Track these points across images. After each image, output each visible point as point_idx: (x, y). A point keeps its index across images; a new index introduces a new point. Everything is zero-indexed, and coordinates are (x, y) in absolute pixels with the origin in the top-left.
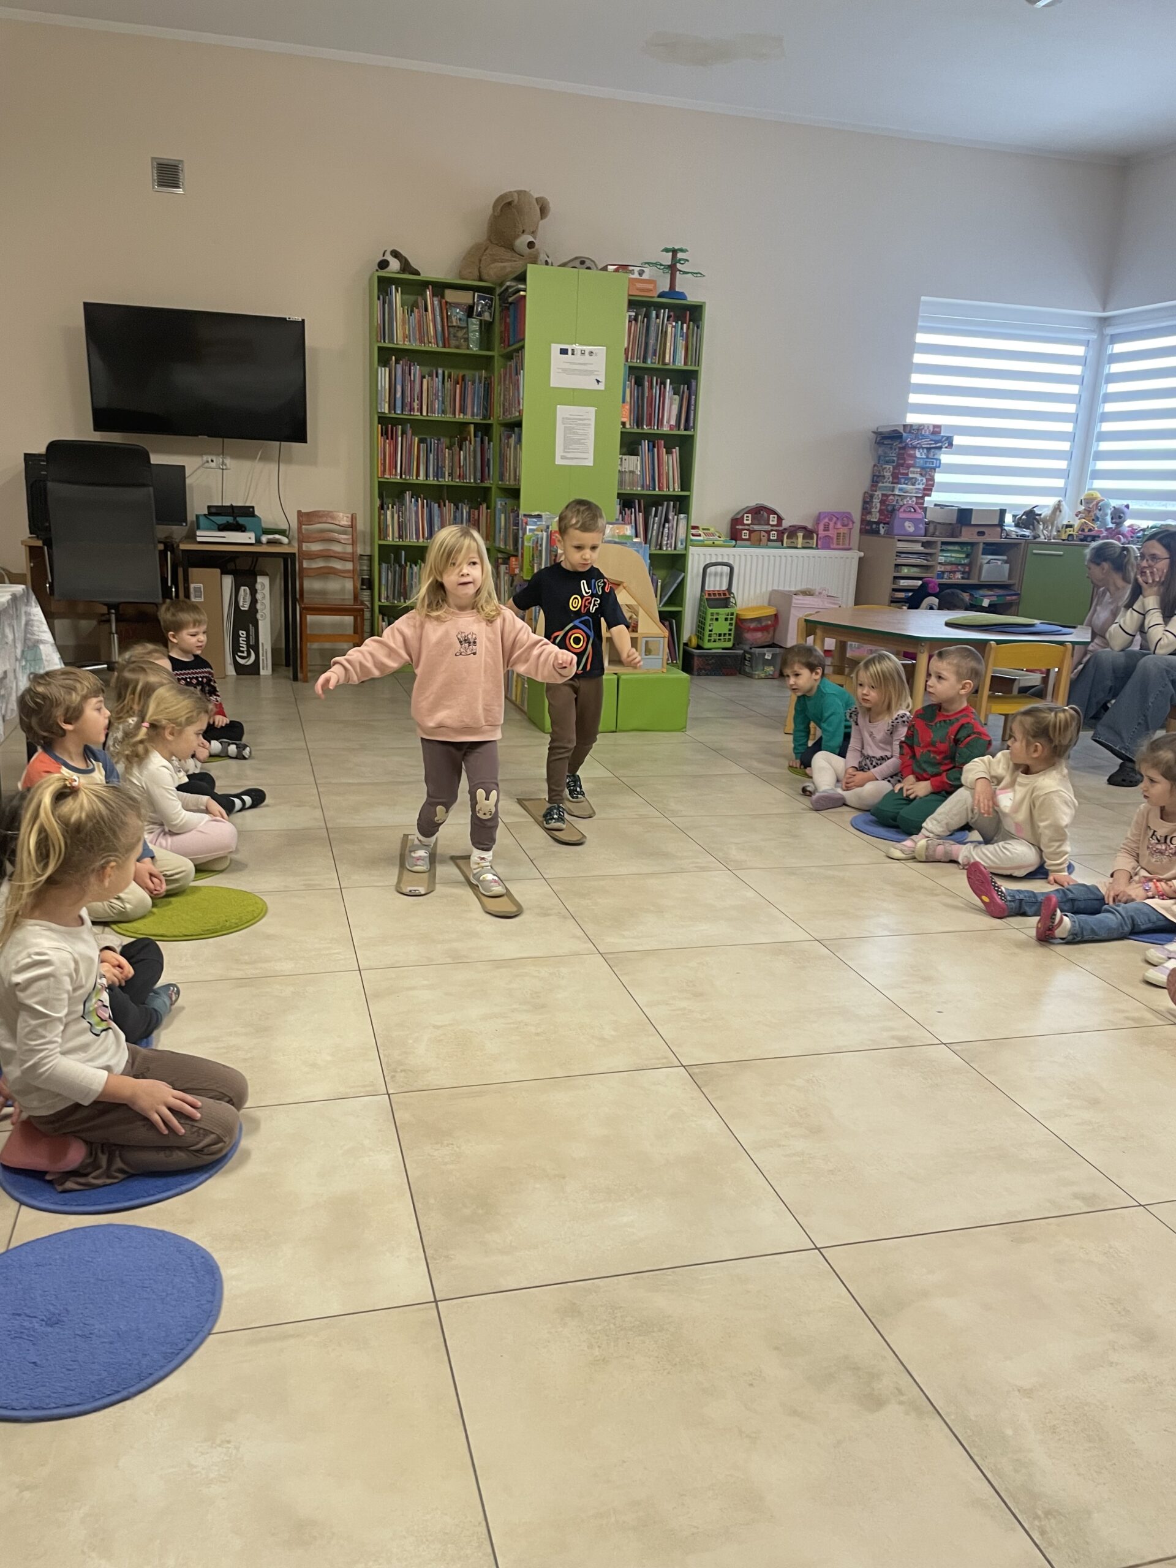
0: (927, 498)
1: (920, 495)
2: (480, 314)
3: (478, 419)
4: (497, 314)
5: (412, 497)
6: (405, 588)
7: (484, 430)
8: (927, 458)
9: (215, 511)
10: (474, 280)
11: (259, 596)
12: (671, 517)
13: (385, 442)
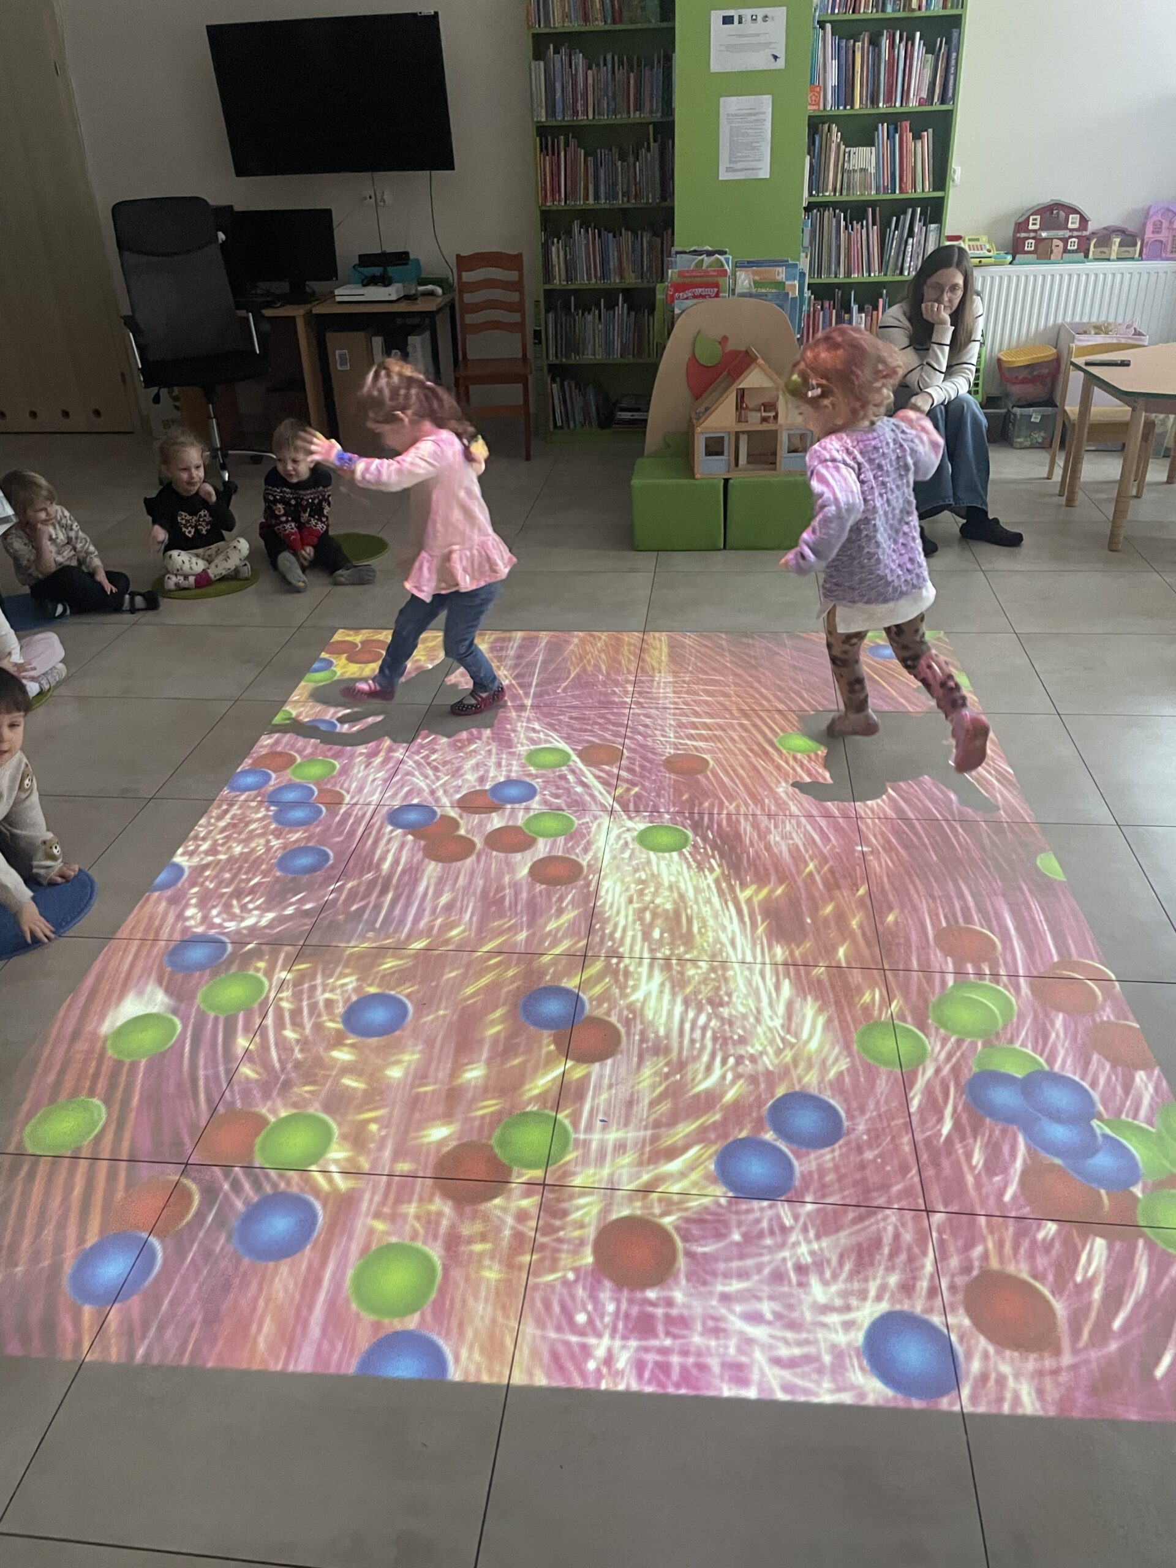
3: (658, 117)
5: (581, 227)
6: (576, 338)
7: (665, 131)
9: (366, 260)
12: (916, 230)
13: (544, 159)
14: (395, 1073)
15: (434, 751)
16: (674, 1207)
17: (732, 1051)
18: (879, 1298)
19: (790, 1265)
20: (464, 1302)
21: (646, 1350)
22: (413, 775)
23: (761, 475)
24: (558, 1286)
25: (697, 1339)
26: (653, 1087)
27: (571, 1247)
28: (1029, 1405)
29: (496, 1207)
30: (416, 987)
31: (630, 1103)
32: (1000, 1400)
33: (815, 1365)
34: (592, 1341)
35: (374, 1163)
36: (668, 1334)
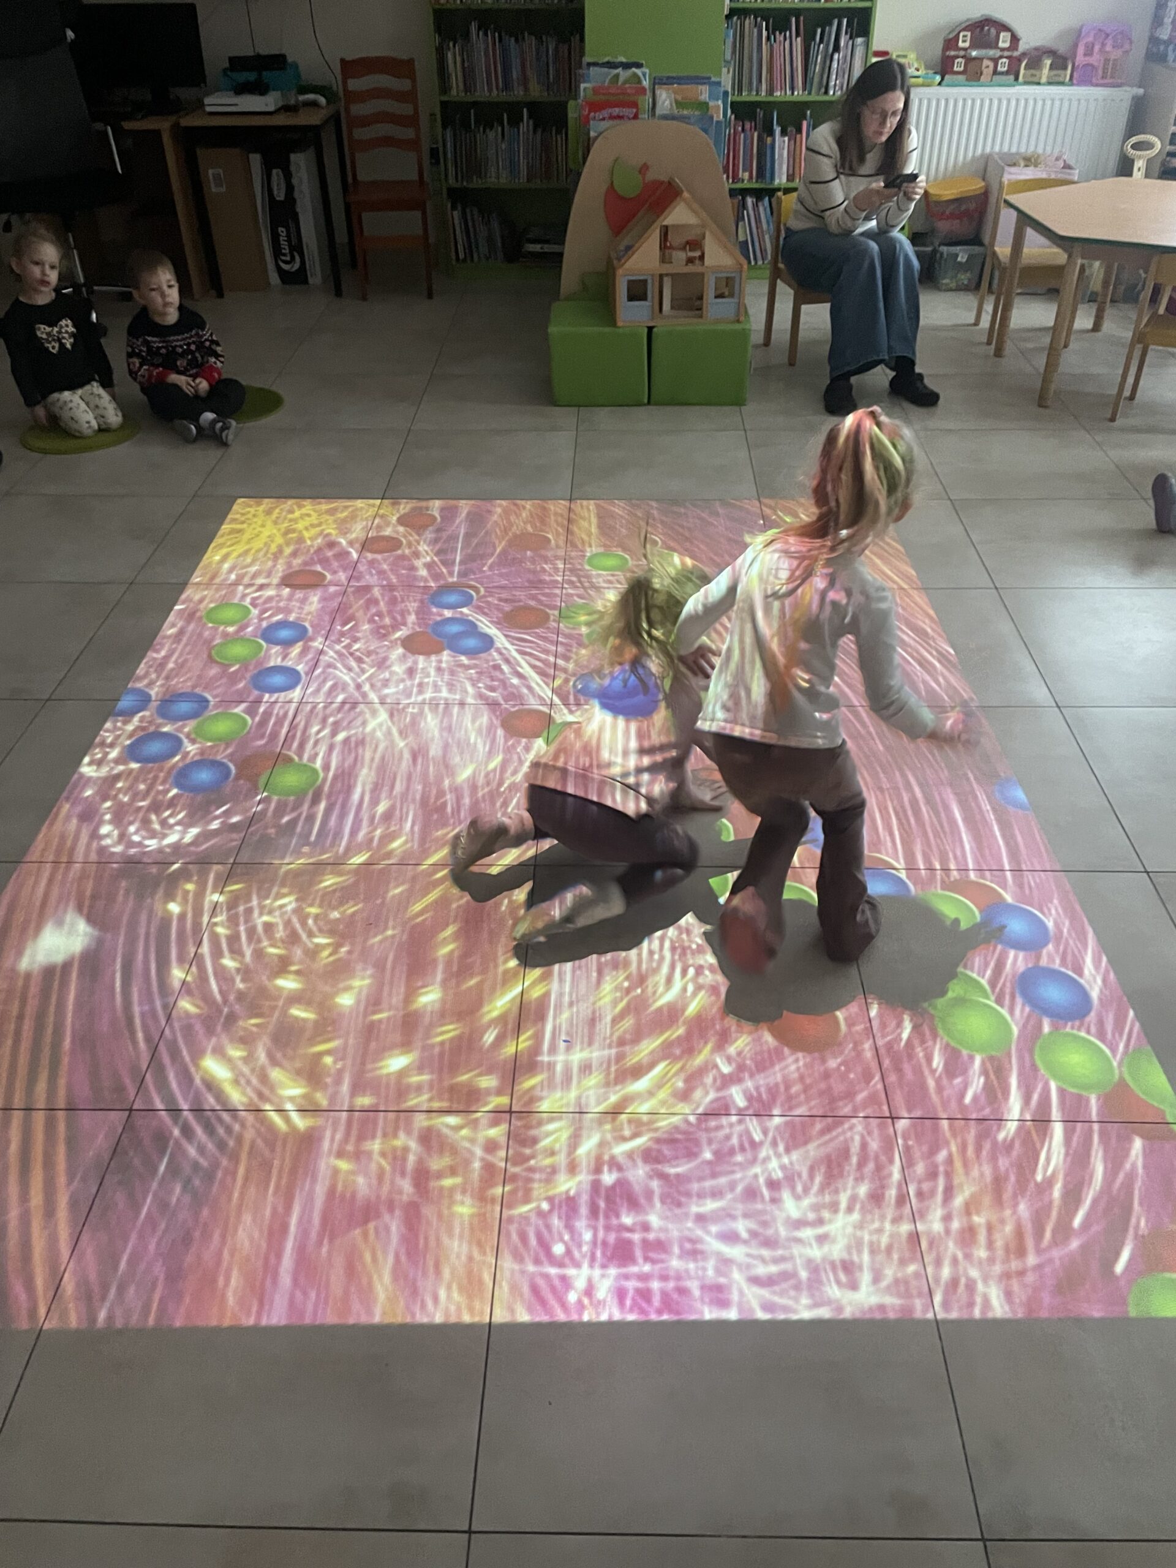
5: (480, 30)
6: (477, 161)
9: (237, 64)
11: (295, 181)
12: (842, 44)
14: (346, 1000)
15: (355, 640)
16: (644, 1128)
17: (691, 962)
18: (850, 1209)
19: (761, 1180)
20: (438, 1239)
21: (626, 1277)
22: (335, 668)
23: (685, 323)
24: (533, 1218)
25: (675, 1263)
26: (615, 1003)
27: (544, 1176)
28: (999, 1309)
29: (464, 1138)
30: (360, 906)
31: (593, 1021)
32: (971, 1304)
33: (792, 1282)
34: (571, 1272)
35: (332, 1099)
36: (646, 1259)
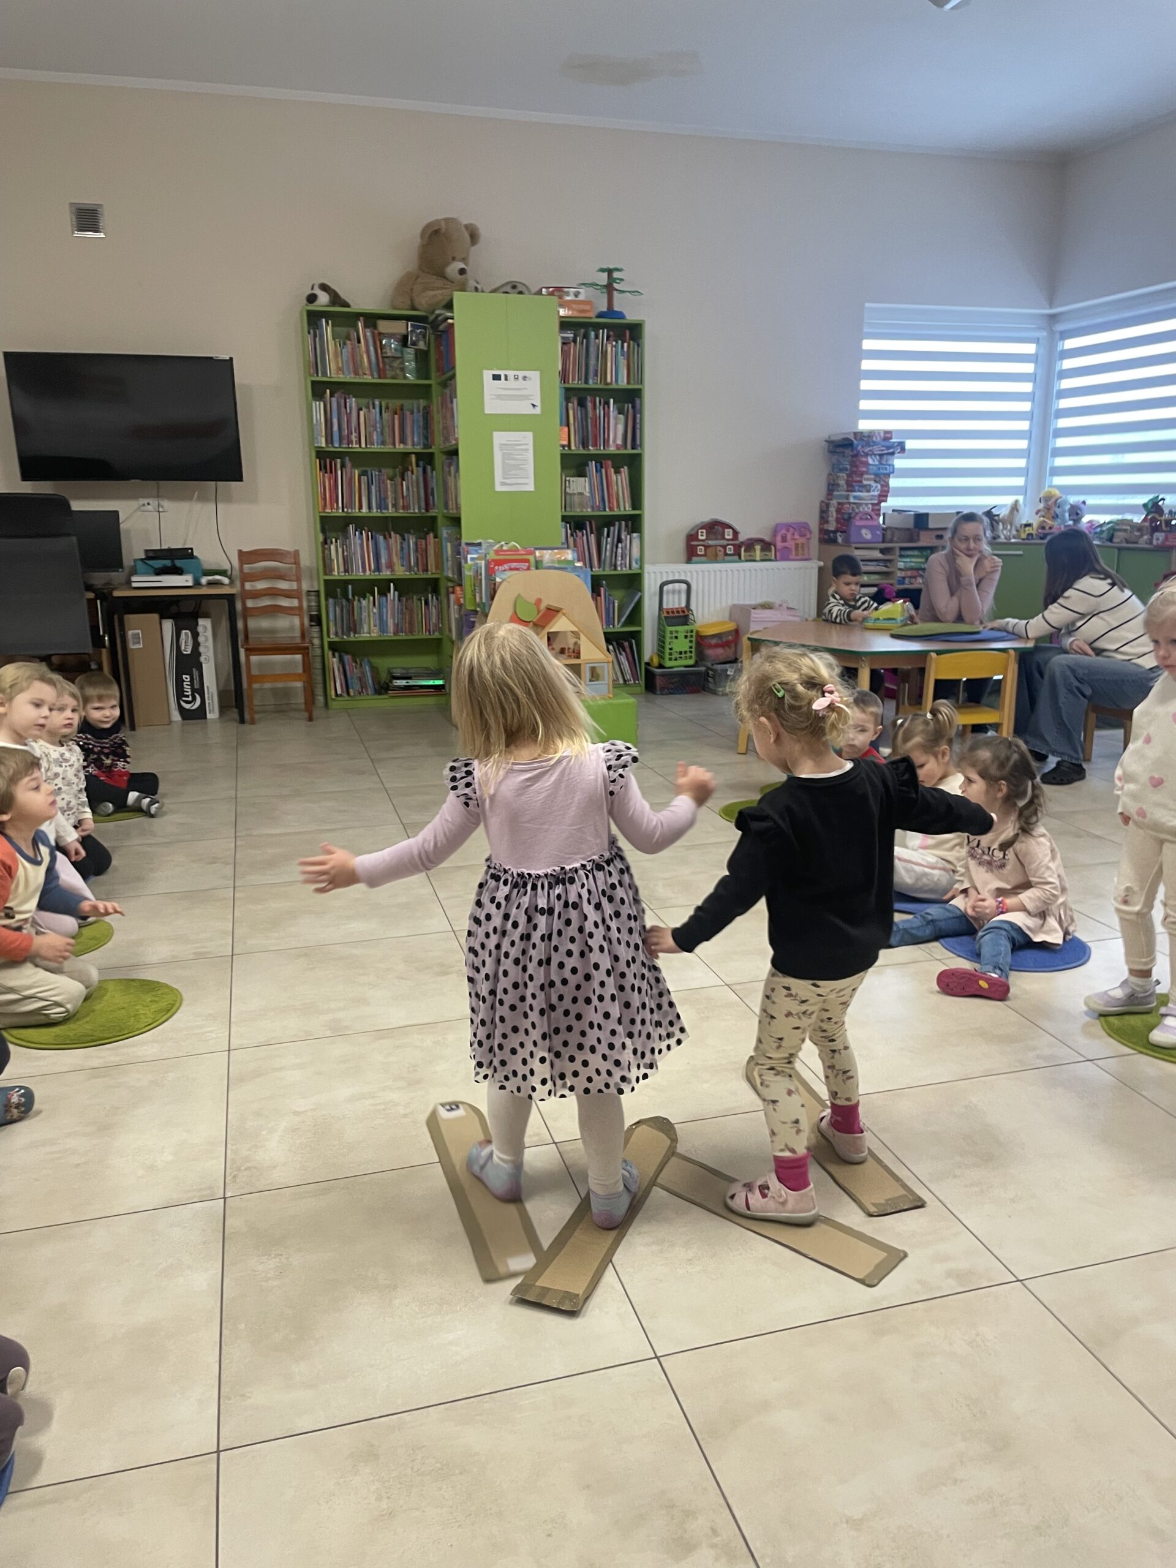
0: (883, 504)
1: (876, 502)
2: (414, 343)
3: (419, 449)
4: (432, 344)
5: (356, 530)
6: (354, 621)
7: (426, 459)
8: (881, 463)
9: (153, 555)
10: (407, 310)
11: (201, 639)
12: (623, 537)
13: (324, 476)
